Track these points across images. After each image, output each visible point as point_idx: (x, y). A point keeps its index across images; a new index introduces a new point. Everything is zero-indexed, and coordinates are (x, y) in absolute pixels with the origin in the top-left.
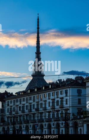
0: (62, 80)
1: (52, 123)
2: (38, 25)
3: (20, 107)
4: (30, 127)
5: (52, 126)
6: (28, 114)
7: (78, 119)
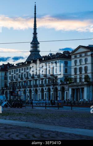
0: (53, 54)
1: (44, 88)
2: (35, 11)
3: (19, 75)
4: (27, 91)
5: (45, 90)
6: (26, 81)
7: (65, 84)
